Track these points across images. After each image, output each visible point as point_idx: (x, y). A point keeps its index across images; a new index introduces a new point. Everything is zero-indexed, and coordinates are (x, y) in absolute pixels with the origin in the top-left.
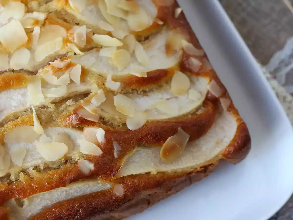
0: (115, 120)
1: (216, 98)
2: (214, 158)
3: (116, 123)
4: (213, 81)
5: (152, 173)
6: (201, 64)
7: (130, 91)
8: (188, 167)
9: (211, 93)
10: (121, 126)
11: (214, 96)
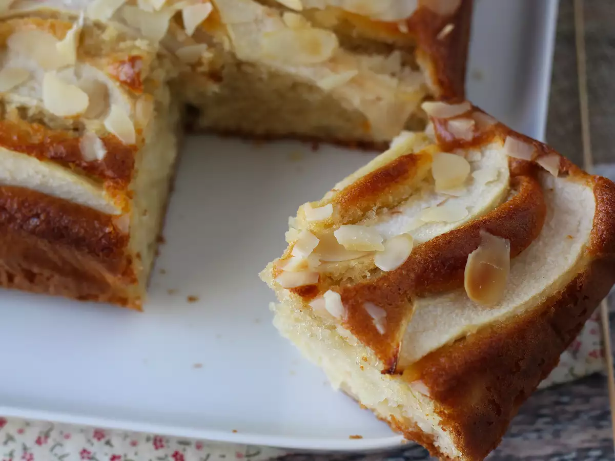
0: (353, 268)
1: (527, 162)
2: (577, 262)
3: (356, 275)
4: (509, 139)
5: (469, 334)
6: (473, 122)
7: (360, 213)
8: (534, 298)
9: (514, 159)
10: (369, 274)
11: (523, 161)
